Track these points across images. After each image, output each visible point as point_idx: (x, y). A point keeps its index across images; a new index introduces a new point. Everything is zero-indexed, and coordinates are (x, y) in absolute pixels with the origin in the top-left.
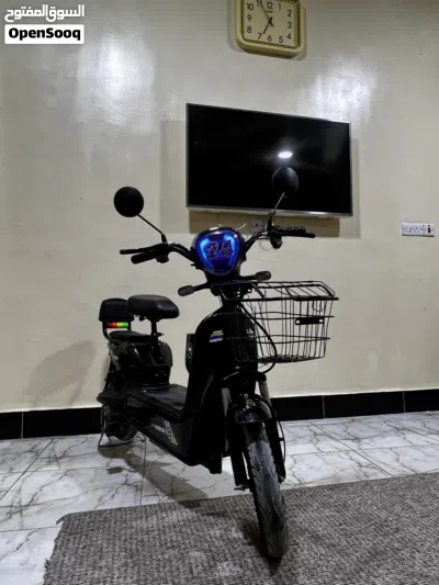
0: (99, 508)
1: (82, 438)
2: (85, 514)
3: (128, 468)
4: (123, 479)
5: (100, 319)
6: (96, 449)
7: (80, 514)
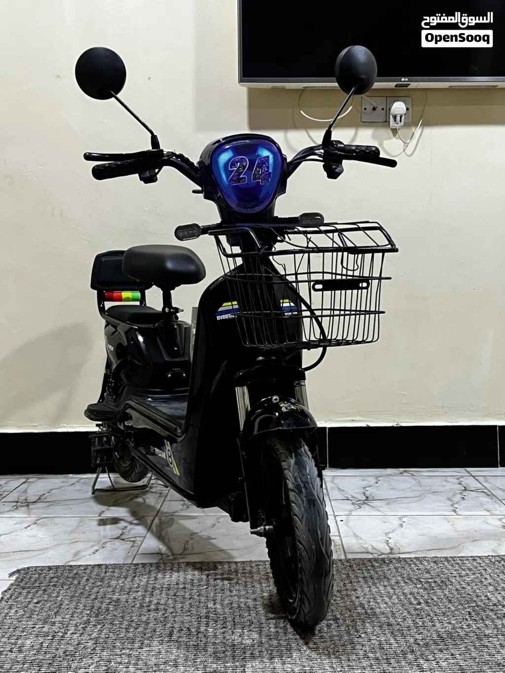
0: (72, 563)
1: (73, 478)
2: (50, 568)
3: (130, 519)
4: (118, 532)
5: (93, 287)
6: (90, 494)
7: (43, 568)
